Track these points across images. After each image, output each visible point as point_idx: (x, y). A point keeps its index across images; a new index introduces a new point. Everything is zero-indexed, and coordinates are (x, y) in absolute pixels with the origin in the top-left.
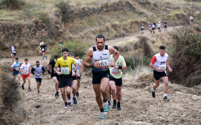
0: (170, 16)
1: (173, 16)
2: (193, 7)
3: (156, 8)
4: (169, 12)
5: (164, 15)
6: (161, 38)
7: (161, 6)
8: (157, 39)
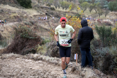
0: (11, 17)
1: (12, 17)
2: (23, 12)
3: (3, 13)
4: (10, 15)
5: (7, 16)
6: (6, 29)
7: (6, 11)
8: (4, 29)
